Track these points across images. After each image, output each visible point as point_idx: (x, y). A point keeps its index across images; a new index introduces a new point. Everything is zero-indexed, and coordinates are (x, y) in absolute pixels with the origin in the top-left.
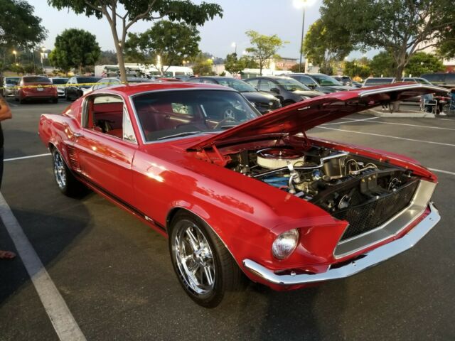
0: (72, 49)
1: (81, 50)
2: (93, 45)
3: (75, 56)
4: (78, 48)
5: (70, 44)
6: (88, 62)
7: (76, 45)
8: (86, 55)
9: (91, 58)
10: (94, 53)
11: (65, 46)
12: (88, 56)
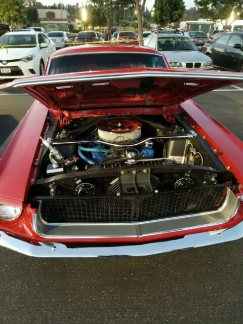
0: (164, 9)
1: (170, 9)
2: (180, 5)
3: (165, 15)
4: (169, 8)
5: (164, 4)
6: (174, 18)
7: (168, 5)
8: (173, 13)
9: (176, 16)
10: (179, 11)
11: (160, 6)
12: (175, 14)
